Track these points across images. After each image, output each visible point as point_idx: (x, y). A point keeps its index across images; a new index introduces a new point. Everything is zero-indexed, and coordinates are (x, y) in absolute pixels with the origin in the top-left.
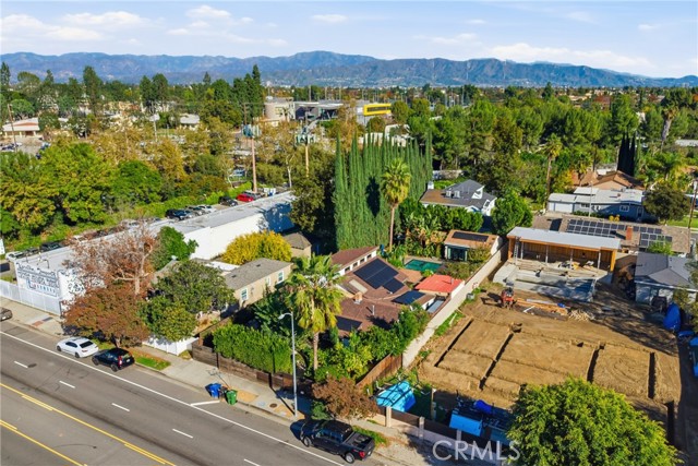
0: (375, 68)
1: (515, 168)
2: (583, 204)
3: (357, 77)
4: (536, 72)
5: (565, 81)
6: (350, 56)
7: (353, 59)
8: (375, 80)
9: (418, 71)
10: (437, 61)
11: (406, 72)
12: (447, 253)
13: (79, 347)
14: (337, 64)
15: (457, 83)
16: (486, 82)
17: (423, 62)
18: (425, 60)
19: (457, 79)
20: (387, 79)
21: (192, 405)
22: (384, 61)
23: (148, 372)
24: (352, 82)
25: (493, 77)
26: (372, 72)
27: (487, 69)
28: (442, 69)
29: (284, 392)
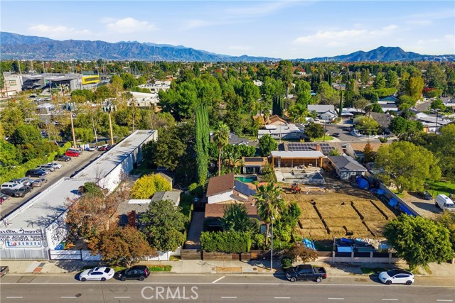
0: (51, 46)
1: (241, 119)
2: (275, 134)
3: (38, 52)
4: (165, 52)
5: (182, 57)
6: (29, 37)
7: (32, 39)
8: (53, 55)
9: (85, 49)
10: (98, 43)
11: (77, 49)
12: (244, 170)
13: (105, 273)
14: (18, 42)
15: (115, 58)
16: (134, 57)
17: (89, 43)
18: (90, 42)
19: (115, 55)
20: (63, 54)
21: (213, 283)
22: (58, 42)
23: (161, 274)
24: (34, 56)
25: (138, 54)
26: (50, 49)
27: (134, 49)
28: (103, 49)
29: (252, 261)
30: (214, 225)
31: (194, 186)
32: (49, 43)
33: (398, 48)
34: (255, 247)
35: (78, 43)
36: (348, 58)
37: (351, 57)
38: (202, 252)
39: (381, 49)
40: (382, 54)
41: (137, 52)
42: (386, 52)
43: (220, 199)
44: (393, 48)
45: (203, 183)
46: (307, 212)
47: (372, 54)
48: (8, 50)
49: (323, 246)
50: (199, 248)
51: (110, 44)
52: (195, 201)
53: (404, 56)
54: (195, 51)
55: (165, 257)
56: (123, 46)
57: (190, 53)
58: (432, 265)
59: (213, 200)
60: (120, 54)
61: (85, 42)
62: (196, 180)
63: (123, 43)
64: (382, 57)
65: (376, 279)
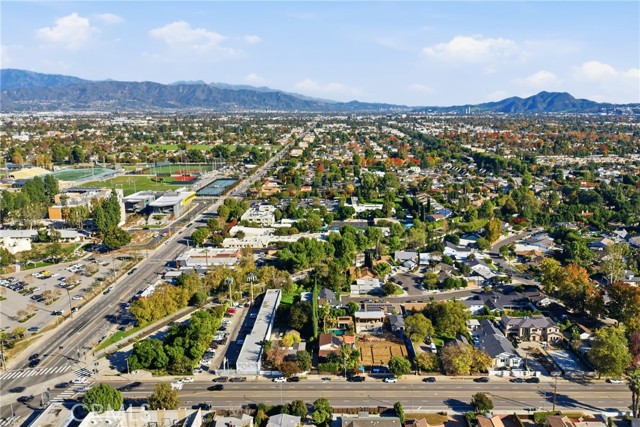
0: (83, 91)
4: (242, 97)
6: (50, 76)
7: (54, 79)
8: (85, 102)
9: (131, 94)
10: (148, 84)
11: (119, 94)
12: (339, 325)
13: (283, 379)
14: (34, 83)
17: (135, 85)
18: (137, 83)
19: (172, 103)
20: (100, 102)
23: (303, 380)
25: (205, 100)
26: (81, 94)
27: (198, 93)
28: (155, 93)
29: (338, 375)
30: (323, 360)
31: (312, 339)
32: (80, 86)
33: (566, 94)
34: (340, 369)
35: (120, 85)
36: (498, 107)
37: (502, 106)
38: (318, 371)
39: (543, 95)
40: (544, 101)
41: (203, 97)
42: (549, 99)
43: (325, 348)
44: (560, 94)
45: (316, 336)
46: (367, 352)
47: (531, 102)
48: (22, 96)
49: (368, 369)
50: (318, 370)
51: (165, 87)
52: (313, 347)
53: (574, 105)
54: (285, 96)
55: (304, 374)
56: (183, 89)
57: (278, 99)
58: (403, 376)
59: (322, 348)
60: (180, 101)
61: (131, 83)
62: (313, 335)
63: (183, 85)
64: (545, 105)
65: (384, 381)
